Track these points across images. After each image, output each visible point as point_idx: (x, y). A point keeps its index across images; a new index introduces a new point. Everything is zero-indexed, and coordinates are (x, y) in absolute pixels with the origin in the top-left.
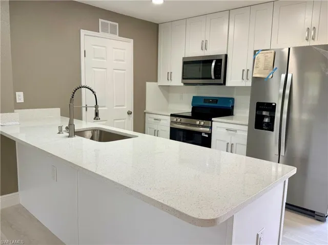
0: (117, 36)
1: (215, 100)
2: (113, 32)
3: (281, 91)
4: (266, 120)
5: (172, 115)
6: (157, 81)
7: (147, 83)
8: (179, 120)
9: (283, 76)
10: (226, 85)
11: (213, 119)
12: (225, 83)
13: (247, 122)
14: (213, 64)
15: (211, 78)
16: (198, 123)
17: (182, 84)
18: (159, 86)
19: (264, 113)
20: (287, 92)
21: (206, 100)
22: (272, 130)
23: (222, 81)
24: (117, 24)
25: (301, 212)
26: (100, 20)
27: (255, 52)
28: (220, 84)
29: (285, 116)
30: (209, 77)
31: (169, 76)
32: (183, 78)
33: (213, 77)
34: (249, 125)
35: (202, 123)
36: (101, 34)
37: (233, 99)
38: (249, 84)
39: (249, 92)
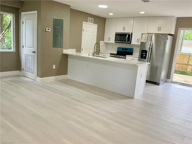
0: (93, 24)
1: (126, 49)
2: (92, 22)
3: (149, 46)
4: (144, 56)
5: (111, 54)
6: (103, 41)
7: (101, 41)
8: (113, 56)
9: (150, 42)
10: (131, 44)
11: (126, 55)
12: (131, 43)
13: (138, 57)
14: (127, 36)
15: (126, 41)
16: (121, 57)
17: (114, 42)
18: (104, 43)
19: (144, 53)
20: (151, 47)
21: (123, 49)
22: (146, 59)
23: (130, 42)
24: (93, 19)
25: (151, 83)
26: (88, 18)
27: (142, 34)
28: (129, 43)
29: (150, 55)
30: (125, 40)
31: (109, 39)
32: (115, 40)
33: (127, 41)
34: (139, 58)
35: (122, 57)
36: (88, 23)
37: (133, 49)
38: (139, 44)
39: (140, 47)
